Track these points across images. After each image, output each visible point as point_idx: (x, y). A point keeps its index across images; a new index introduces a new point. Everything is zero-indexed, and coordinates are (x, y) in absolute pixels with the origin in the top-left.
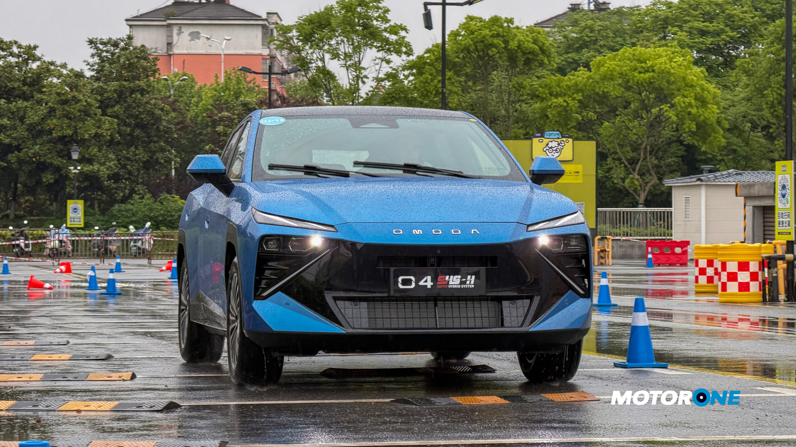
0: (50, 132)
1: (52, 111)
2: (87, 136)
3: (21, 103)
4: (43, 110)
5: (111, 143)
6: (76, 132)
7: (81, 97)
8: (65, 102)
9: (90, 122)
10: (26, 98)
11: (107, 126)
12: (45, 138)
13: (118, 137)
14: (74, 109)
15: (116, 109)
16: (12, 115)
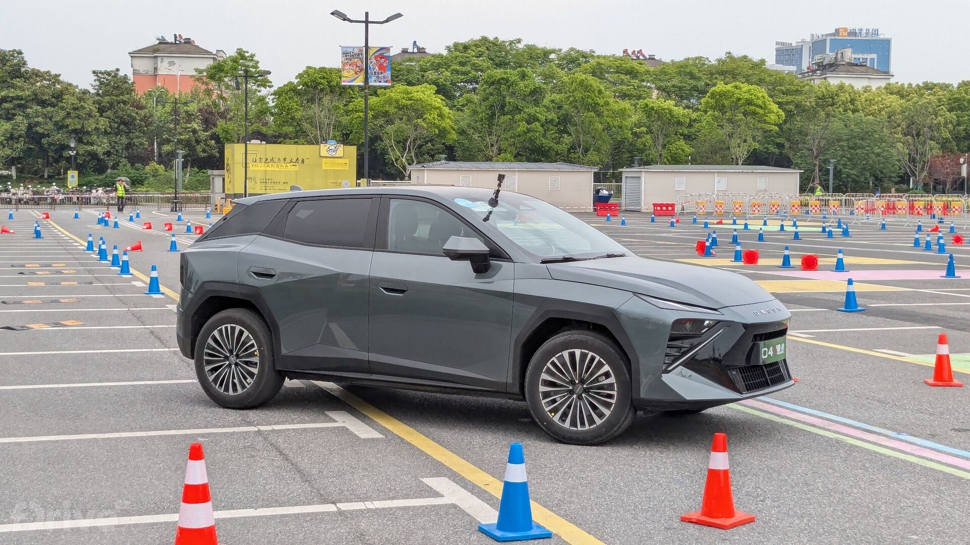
0: (67, 126)
1: (69, 114)
2: (90, 129)
3: (49, 109)
4: (63, 114)
5: (106, 133)
6: (83, 127)
7: (86, 106)
8: (75, 109)
9: (92, 120)
10: (54, 106)
11: (102, 123)
12: (64, 130)
13: (109, 130)
14: (82, 113)
15: (108, 113)
16: (45, 116)
